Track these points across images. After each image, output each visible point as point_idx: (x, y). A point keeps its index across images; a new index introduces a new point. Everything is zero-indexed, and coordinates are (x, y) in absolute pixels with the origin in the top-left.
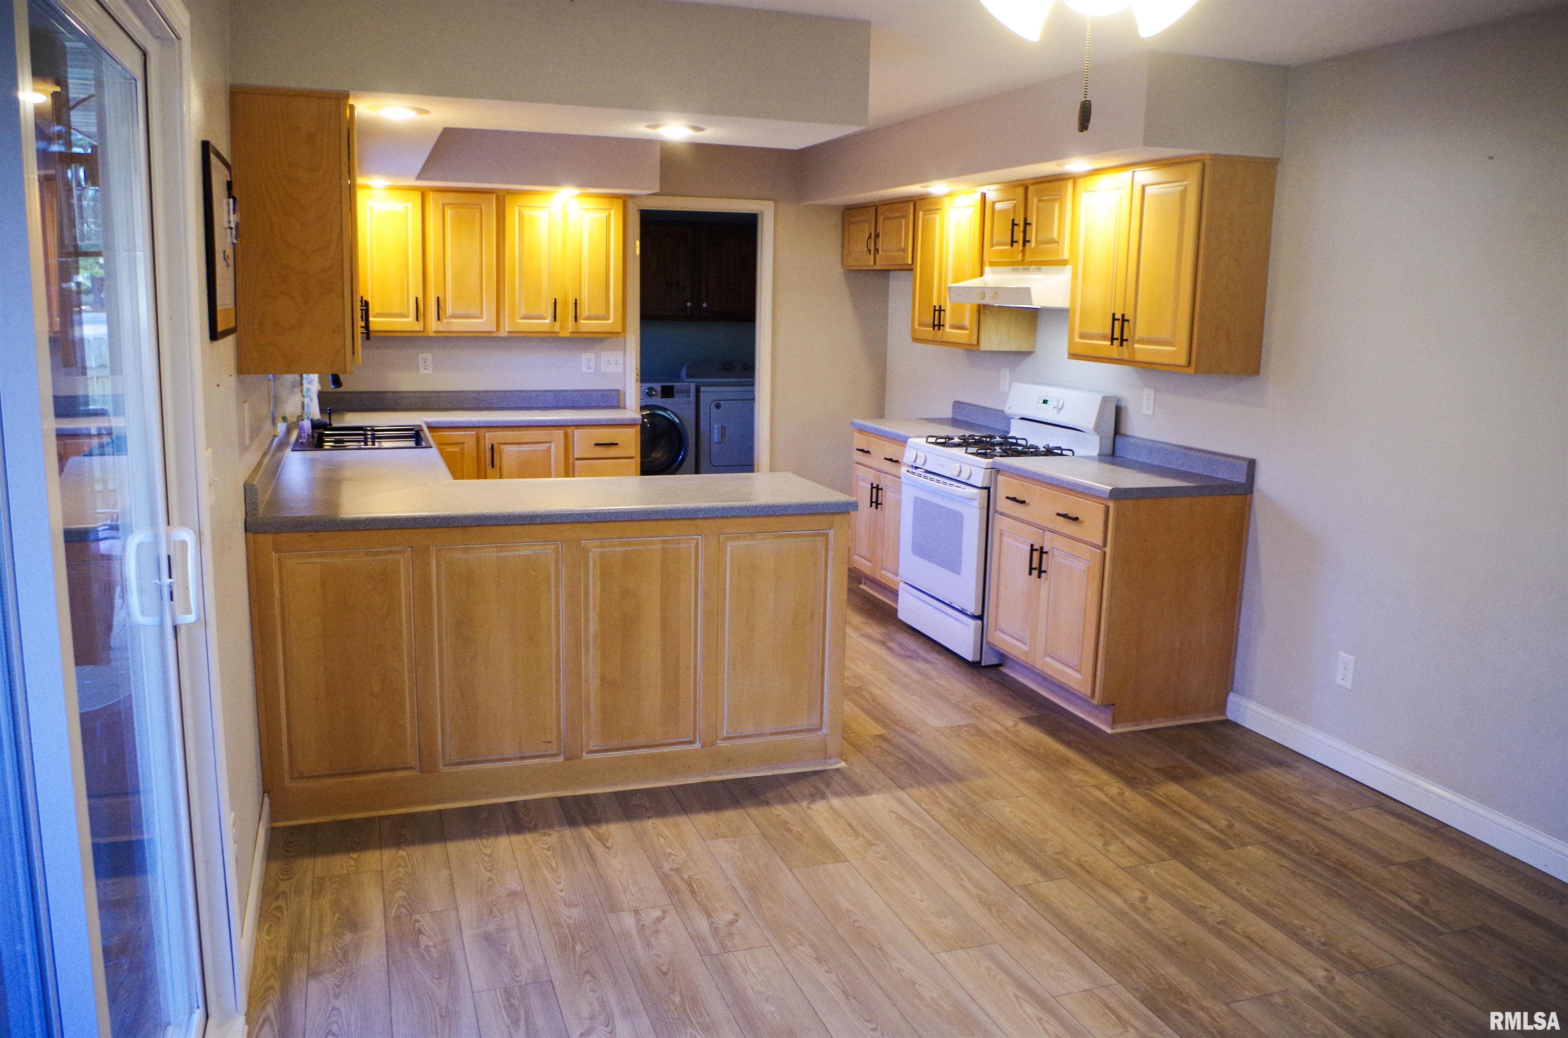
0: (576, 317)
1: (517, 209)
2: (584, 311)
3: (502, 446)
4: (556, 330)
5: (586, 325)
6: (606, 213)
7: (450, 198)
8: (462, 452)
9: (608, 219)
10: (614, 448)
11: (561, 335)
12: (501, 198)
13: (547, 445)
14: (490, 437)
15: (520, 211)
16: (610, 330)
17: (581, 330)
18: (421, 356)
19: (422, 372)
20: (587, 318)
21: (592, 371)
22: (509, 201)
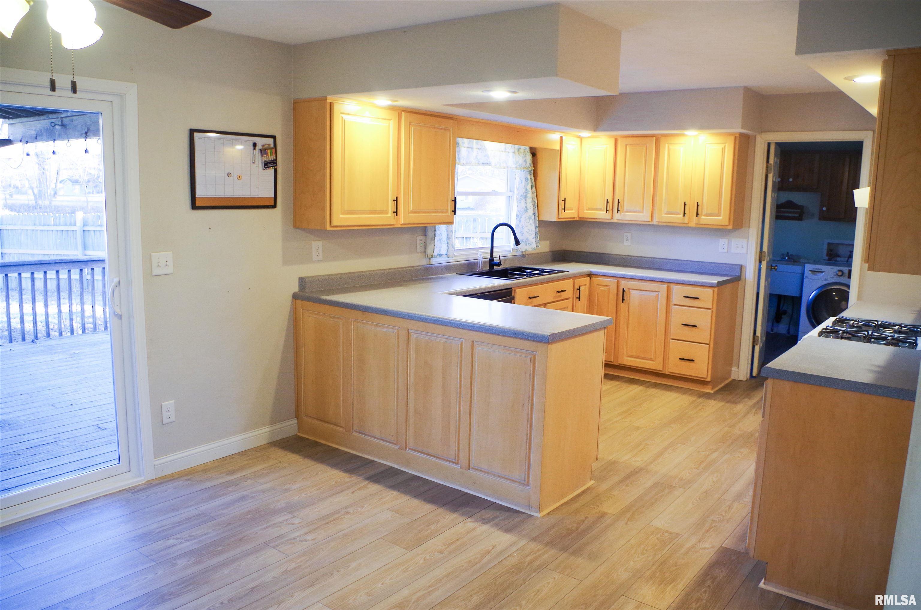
0: (697, 214)
1: (667, 145)
2: (704, 210)
3: (631, 291)
4: (686, 221)
5: (705, 219)
6: (723, 146)
7: (630, 140)
8: (609, 290)
9: (724, 149)
10: (696, 301)
11: (690, 225)
12: (658, 139)
13: (657, 293)
14: (624, 284)
15: (669, 147)
16: (720, 224)
17: (701, 223)
18: (625, 234)
19: (625, 243)
20: (706, 215)
21: (725, 250)
22: (662, 140)
